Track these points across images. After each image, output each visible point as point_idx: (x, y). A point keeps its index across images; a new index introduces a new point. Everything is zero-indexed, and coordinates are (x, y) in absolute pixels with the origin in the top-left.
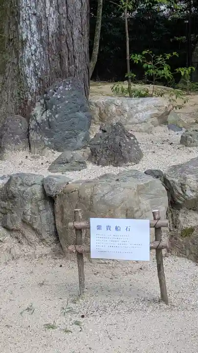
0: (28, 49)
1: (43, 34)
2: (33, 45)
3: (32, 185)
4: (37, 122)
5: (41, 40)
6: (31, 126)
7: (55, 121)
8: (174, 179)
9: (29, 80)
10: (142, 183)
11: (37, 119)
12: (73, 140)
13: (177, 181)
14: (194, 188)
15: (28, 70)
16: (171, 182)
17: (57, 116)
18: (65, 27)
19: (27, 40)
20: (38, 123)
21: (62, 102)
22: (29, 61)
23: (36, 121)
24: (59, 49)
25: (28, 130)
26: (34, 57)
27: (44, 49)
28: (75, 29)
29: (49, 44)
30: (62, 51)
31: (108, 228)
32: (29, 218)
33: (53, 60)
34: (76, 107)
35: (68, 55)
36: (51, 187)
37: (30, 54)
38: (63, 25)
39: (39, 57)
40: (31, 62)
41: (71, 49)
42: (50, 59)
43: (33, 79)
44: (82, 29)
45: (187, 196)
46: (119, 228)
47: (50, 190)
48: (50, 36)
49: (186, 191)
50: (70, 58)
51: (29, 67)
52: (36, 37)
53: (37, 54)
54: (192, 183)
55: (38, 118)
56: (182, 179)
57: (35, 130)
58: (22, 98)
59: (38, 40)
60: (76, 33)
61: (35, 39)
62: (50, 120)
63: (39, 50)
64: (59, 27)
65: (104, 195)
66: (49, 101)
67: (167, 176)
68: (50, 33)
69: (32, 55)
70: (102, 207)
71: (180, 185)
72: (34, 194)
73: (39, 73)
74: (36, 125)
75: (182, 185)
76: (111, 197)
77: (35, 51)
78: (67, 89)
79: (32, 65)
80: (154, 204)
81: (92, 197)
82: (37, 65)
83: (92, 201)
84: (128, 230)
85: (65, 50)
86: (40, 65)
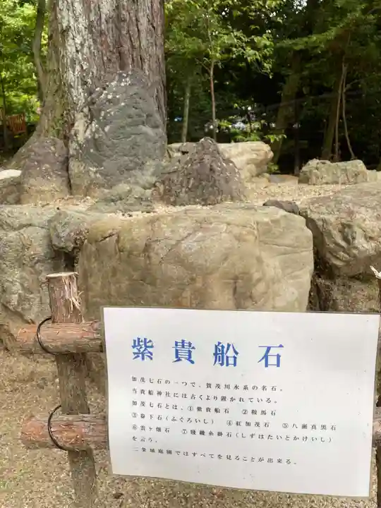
0: (71, 41)
1: (92, 18)
2: (78, 36)
3: (22, 226)
4: (78, 143)
5: (90, 27)
6: (71, 152)
7: (104, 137)
8: (326, 217)
9: (74, 92)
10: (266, 220)
11: (79, 139)
12: (137, 173)
13: (332, 218)
14: (373, 231)
15: (72, 76)
16: (320, 223)
17: (107, 129)
18: (126, 8)
19: (69, 28)
20: (80, 145)
21: (115, 104)
22: (73, 61)
23: (77, 141)
24: (118, 44)
25: (67, 159)
26: (80, 55)
27: (95, 41)
28: (141, 14)
29: (101, 33)
30: (122, 46)
31: (183, 354)
32: (14, 299)
33: (110, 60)
34: (140, 116)
35: (132, 55)
36: (60, 230)
37: (74, 50)
38: (123, 5)
39: (88, 55)
40: (77, 62)
41: (137, 44)
42: (105, 58)
43: (81, 90)
44: (153, 18)
45: (356, 248)
46: (231, 353)
47: (58, 236)
48: (103, 20)
49: (354, 238)
50: (136, 61)
51: (74, 72)
52: (83, 22)
53: (86, 50)
54: (367, 222)
55: (81, 138)
56: (344, 215)
57: (76, 157)
58: (66, 122)
59: (86, 28)
60: (144, 22)
61: (80, 26)
62: (97, 136)
63: (86, 44)
64: (117, 7)
65: (179, 242)
66: (95, 106)
67: (309, 212)
68: (103, 17)
69: (77, 51)
70: (174, 271)
71: (340, 226)
72: (24, 247)
73: (89, 81)
74: (78, 148)
75: (345, 228)
76: (196, 247)
77: (82, 45)
78: (123, 84)
79: (78, 68)
80: (288, 267)
81: (147, 248)
82: (85, 68)
83: (149, 257)
84: (272, 360)
85: (126, 46)
86: (90, 67)
